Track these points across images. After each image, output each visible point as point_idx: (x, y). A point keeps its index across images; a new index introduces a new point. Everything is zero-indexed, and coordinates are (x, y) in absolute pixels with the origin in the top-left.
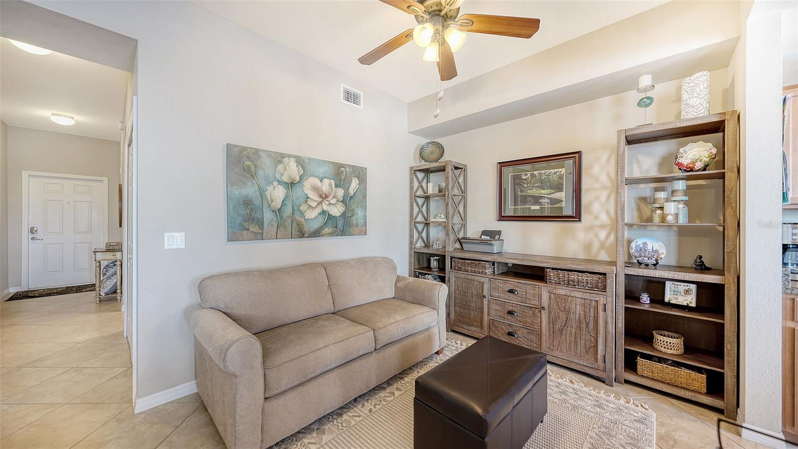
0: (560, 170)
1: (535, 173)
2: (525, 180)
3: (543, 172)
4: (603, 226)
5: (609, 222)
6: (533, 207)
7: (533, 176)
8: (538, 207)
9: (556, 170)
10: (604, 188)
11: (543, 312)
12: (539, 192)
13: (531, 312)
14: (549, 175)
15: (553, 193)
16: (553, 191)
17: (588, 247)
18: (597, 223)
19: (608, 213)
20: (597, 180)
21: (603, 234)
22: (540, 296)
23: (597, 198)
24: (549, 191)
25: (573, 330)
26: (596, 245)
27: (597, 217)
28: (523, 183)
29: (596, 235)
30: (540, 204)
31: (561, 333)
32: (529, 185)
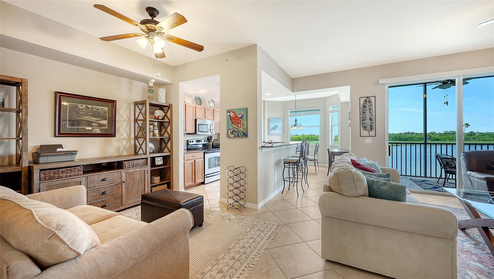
0: (105, 108)
1: (89, 106)
2: (81, 109)
3: (95, 107)
4: (124, 139)
5: (127, 137)
6: (87, 128)
7: (87, 108)
8: (91, 128)
9: (102, 108)
10: (125, 121)
11: (123, 184)
12: (91, 118)
13: (117, 187)
14: (98, 109)
15: (101, 120)
16: (100, 119)
17: (118, 150)
18: (122, 137)
19: (126, 133)
20: (122, 117)
21: (124, 143)
22: (121, 177)
23: (122, 125)
24: (98, 119)
25: (136, 187)
26: (122, 148)
27: (122, 135)
28: (80, 111)
29: (122, 143)
30: (92, 126)
31: (131, 191)
32: (84, 113)
